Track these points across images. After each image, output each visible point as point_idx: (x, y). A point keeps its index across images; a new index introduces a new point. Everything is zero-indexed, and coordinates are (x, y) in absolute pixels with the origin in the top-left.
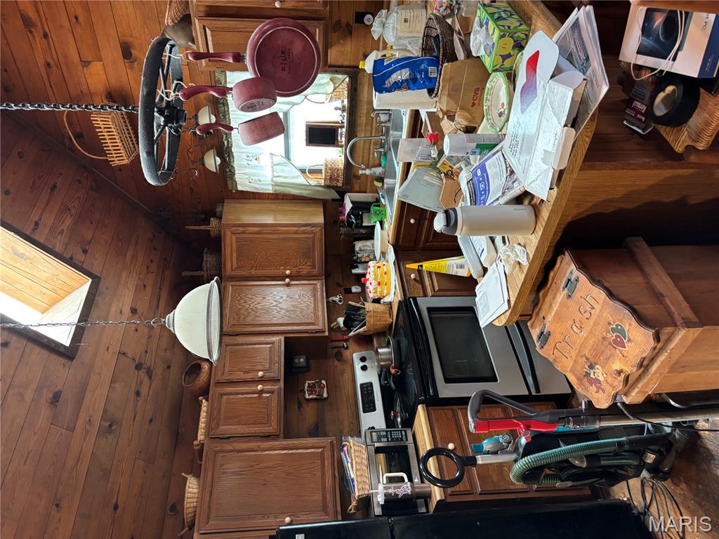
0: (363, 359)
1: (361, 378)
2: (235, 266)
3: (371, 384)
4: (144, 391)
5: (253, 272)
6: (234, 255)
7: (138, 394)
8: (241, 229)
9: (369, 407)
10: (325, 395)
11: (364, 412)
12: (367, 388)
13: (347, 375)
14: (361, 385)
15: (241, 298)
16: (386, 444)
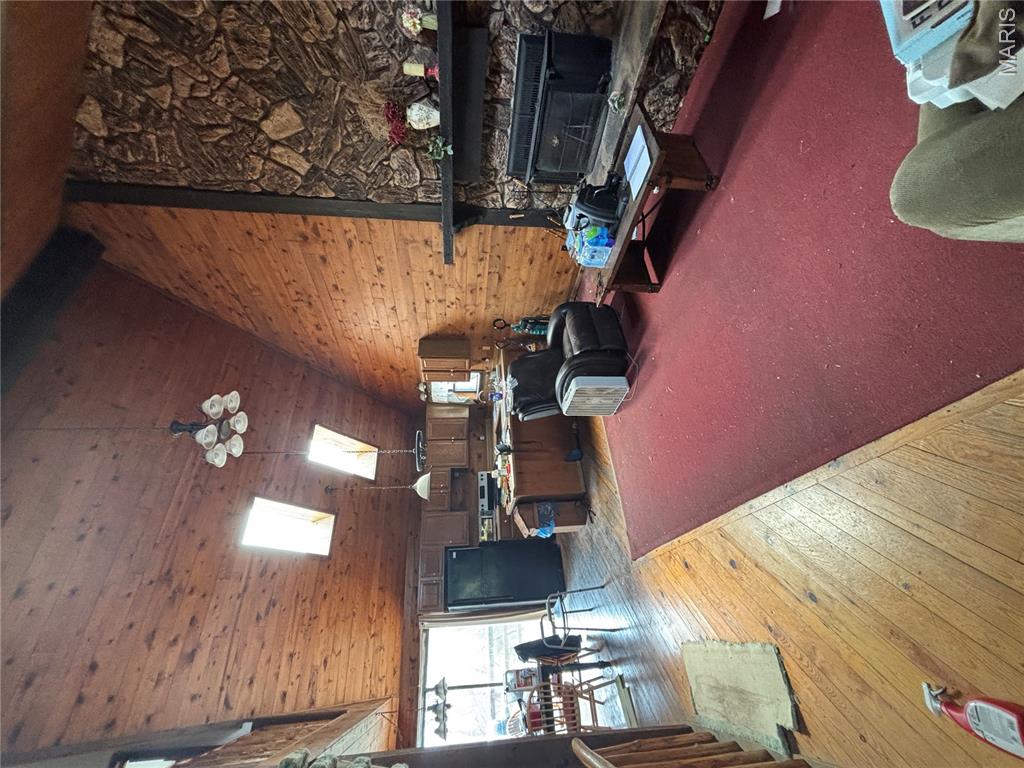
0: (482, 475)
2: (431, 435)
3: (484, 486)
5: (439, 438)
8: (434, 420)
14: (481, 487)
16: (486, 516)
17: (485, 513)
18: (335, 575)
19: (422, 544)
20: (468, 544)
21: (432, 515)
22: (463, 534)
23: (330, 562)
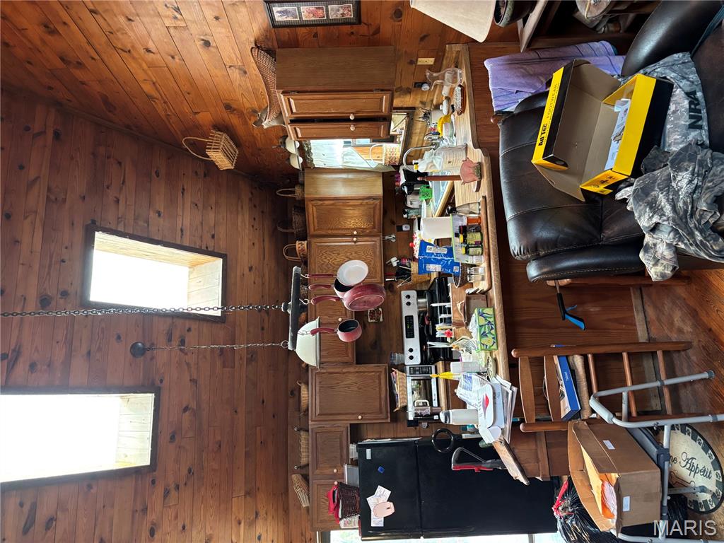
0: (408, 297)
1: (407, 311)
2: (316, 228)
3: (412, 317)
4: (266, 327)
5: (330, 232)
6: (316, 220)
7: (263, 329)
8: (320, 203)
9: (410, 334)
10: (381, 320)
11: (407, 337)
12: (409, 319)
13: (397, 303)
14: (406, 317)
15: (323, 255)
16: (419, 376)
17: (417, 371)
18: (167, 493)
19: (312, 421)
20: (389, 421)
21: (325, 371)
22: (380, 404)
23: (154, 473)
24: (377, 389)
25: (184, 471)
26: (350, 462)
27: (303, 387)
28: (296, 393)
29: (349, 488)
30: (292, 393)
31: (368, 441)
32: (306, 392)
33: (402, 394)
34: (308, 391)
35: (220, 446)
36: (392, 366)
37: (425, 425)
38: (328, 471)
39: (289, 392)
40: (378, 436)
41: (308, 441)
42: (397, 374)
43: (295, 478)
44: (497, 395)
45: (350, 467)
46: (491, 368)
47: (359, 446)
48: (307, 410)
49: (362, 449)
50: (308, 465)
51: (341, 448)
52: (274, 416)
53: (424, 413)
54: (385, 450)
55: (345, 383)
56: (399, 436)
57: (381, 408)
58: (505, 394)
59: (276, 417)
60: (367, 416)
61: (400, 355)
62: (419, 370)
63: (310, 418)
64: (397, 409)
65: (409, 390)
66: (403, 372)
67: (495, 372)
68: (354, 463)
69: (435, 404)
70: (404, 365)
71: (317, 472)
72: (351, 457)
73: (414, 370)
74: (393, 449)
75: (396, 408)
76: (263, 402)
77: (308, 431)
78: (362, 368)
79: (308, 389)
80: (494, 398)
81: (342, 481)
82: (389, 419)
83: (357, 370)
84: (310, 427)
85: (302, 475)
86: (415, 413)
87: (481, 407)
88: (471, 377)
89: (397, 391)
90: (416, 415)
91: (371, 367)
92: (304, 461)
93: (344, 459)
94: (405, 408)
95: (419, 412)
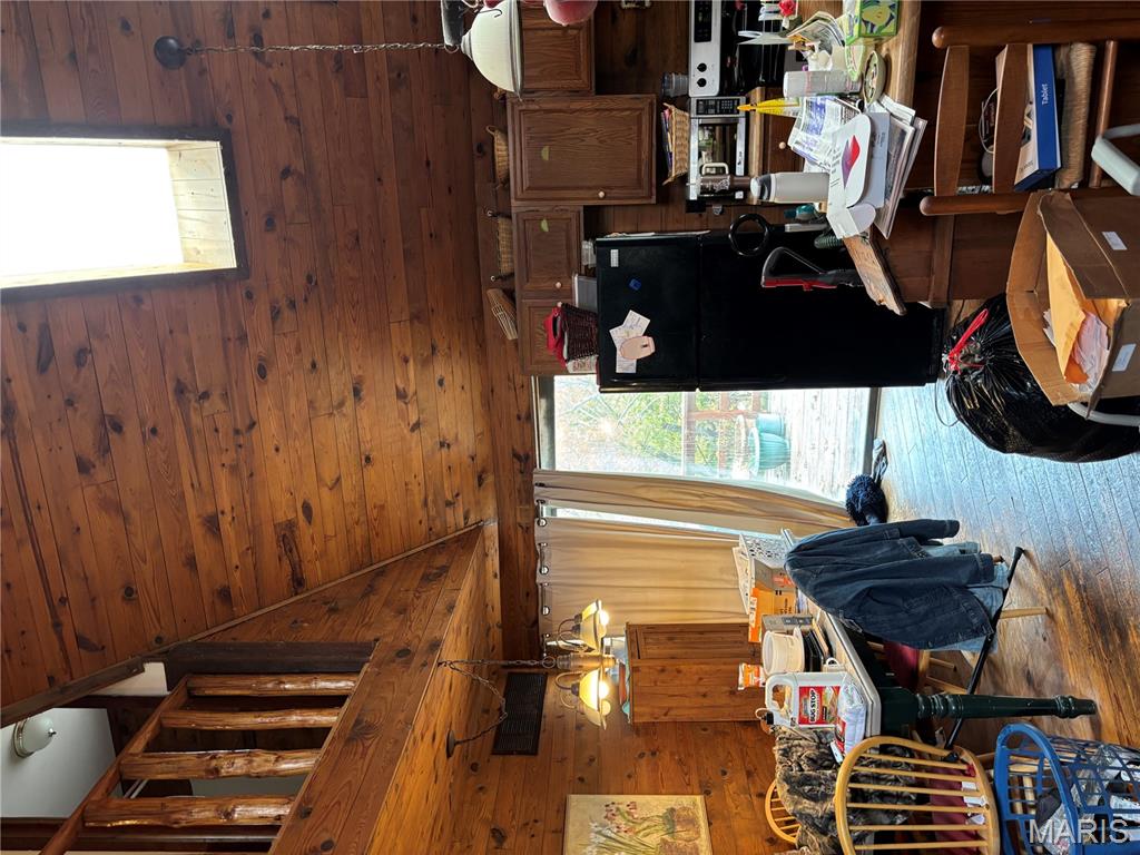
9: (703, 34)
11: (697, 41)
16: (713, 118)
17: (712, 107)
19: (516, 199)
20: (653, 201)
21: (537, 107)
22: (639, 170)
23: (248, 281)
24: (635, 143)
25: (300, 281)
26: (583, 272)
27: (498, 138)
28: (487, 149)
29: (581, 313)
30: (480, 149)
31: (613, 237)
32: (504, 148)
33: (680, 152)
34: (507, 145)
35: (357, 239)
36: (663, 100)
37: (717, 209)
38: (545, 285)
39: (475, 148)
40: (634, 229)
41: (511, 233)
42: (673, 115)
43: (493, 295)
44: (878, 140)
45: (582, 279)
46: (873, 83)
47: (597, 245)
48: (508, 180)
49: (602, 250)
50: (512, 275)
51: (569, 247)
52: (450, 190)
53: (718, 187)
54: (643, 252)
55: (574, 130)
56: (670, 228)
57: (639, 180)
58: (897, 136)
59: (453, 191)
60: (615, 193)
61: (681, 78)
62: (715, 107)
63: (512, 195)
64: (669, 180)
65: (694, 146)
66: (685, 110)
67: (881, 88)
68: (589, 273)
69: (740, 170)
70: (687, 97)
71: (528, 286)
72: (584, 263)
73: (705, 106)
74: (659, 250)
75: (667, 178)
76: (428, 164)
77: (510, 217)
78: (608, 101)
79: (507, 140)
80: (872, 145)
81: (568, 301)
82: (654, 197)
83: (596, 105)
84: (513, 211)
85: (504, 291)
86: (702, 188)
87: (839, 168)
88: (822, 107)
89: (671, 147)
90: (704, 190)
91: (624, 100)
92: (505, 268)
93: (573, 265)
94: (684, 178)
95: (708, 185)
